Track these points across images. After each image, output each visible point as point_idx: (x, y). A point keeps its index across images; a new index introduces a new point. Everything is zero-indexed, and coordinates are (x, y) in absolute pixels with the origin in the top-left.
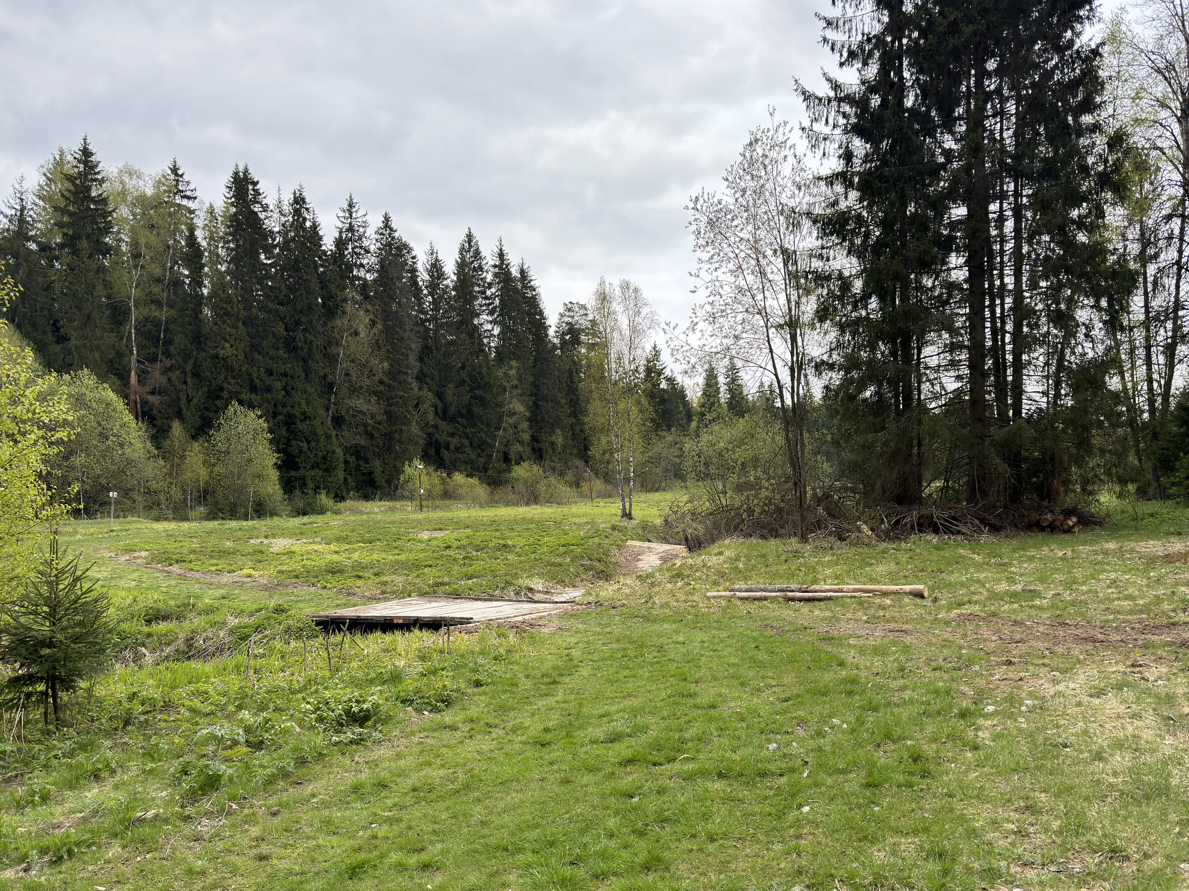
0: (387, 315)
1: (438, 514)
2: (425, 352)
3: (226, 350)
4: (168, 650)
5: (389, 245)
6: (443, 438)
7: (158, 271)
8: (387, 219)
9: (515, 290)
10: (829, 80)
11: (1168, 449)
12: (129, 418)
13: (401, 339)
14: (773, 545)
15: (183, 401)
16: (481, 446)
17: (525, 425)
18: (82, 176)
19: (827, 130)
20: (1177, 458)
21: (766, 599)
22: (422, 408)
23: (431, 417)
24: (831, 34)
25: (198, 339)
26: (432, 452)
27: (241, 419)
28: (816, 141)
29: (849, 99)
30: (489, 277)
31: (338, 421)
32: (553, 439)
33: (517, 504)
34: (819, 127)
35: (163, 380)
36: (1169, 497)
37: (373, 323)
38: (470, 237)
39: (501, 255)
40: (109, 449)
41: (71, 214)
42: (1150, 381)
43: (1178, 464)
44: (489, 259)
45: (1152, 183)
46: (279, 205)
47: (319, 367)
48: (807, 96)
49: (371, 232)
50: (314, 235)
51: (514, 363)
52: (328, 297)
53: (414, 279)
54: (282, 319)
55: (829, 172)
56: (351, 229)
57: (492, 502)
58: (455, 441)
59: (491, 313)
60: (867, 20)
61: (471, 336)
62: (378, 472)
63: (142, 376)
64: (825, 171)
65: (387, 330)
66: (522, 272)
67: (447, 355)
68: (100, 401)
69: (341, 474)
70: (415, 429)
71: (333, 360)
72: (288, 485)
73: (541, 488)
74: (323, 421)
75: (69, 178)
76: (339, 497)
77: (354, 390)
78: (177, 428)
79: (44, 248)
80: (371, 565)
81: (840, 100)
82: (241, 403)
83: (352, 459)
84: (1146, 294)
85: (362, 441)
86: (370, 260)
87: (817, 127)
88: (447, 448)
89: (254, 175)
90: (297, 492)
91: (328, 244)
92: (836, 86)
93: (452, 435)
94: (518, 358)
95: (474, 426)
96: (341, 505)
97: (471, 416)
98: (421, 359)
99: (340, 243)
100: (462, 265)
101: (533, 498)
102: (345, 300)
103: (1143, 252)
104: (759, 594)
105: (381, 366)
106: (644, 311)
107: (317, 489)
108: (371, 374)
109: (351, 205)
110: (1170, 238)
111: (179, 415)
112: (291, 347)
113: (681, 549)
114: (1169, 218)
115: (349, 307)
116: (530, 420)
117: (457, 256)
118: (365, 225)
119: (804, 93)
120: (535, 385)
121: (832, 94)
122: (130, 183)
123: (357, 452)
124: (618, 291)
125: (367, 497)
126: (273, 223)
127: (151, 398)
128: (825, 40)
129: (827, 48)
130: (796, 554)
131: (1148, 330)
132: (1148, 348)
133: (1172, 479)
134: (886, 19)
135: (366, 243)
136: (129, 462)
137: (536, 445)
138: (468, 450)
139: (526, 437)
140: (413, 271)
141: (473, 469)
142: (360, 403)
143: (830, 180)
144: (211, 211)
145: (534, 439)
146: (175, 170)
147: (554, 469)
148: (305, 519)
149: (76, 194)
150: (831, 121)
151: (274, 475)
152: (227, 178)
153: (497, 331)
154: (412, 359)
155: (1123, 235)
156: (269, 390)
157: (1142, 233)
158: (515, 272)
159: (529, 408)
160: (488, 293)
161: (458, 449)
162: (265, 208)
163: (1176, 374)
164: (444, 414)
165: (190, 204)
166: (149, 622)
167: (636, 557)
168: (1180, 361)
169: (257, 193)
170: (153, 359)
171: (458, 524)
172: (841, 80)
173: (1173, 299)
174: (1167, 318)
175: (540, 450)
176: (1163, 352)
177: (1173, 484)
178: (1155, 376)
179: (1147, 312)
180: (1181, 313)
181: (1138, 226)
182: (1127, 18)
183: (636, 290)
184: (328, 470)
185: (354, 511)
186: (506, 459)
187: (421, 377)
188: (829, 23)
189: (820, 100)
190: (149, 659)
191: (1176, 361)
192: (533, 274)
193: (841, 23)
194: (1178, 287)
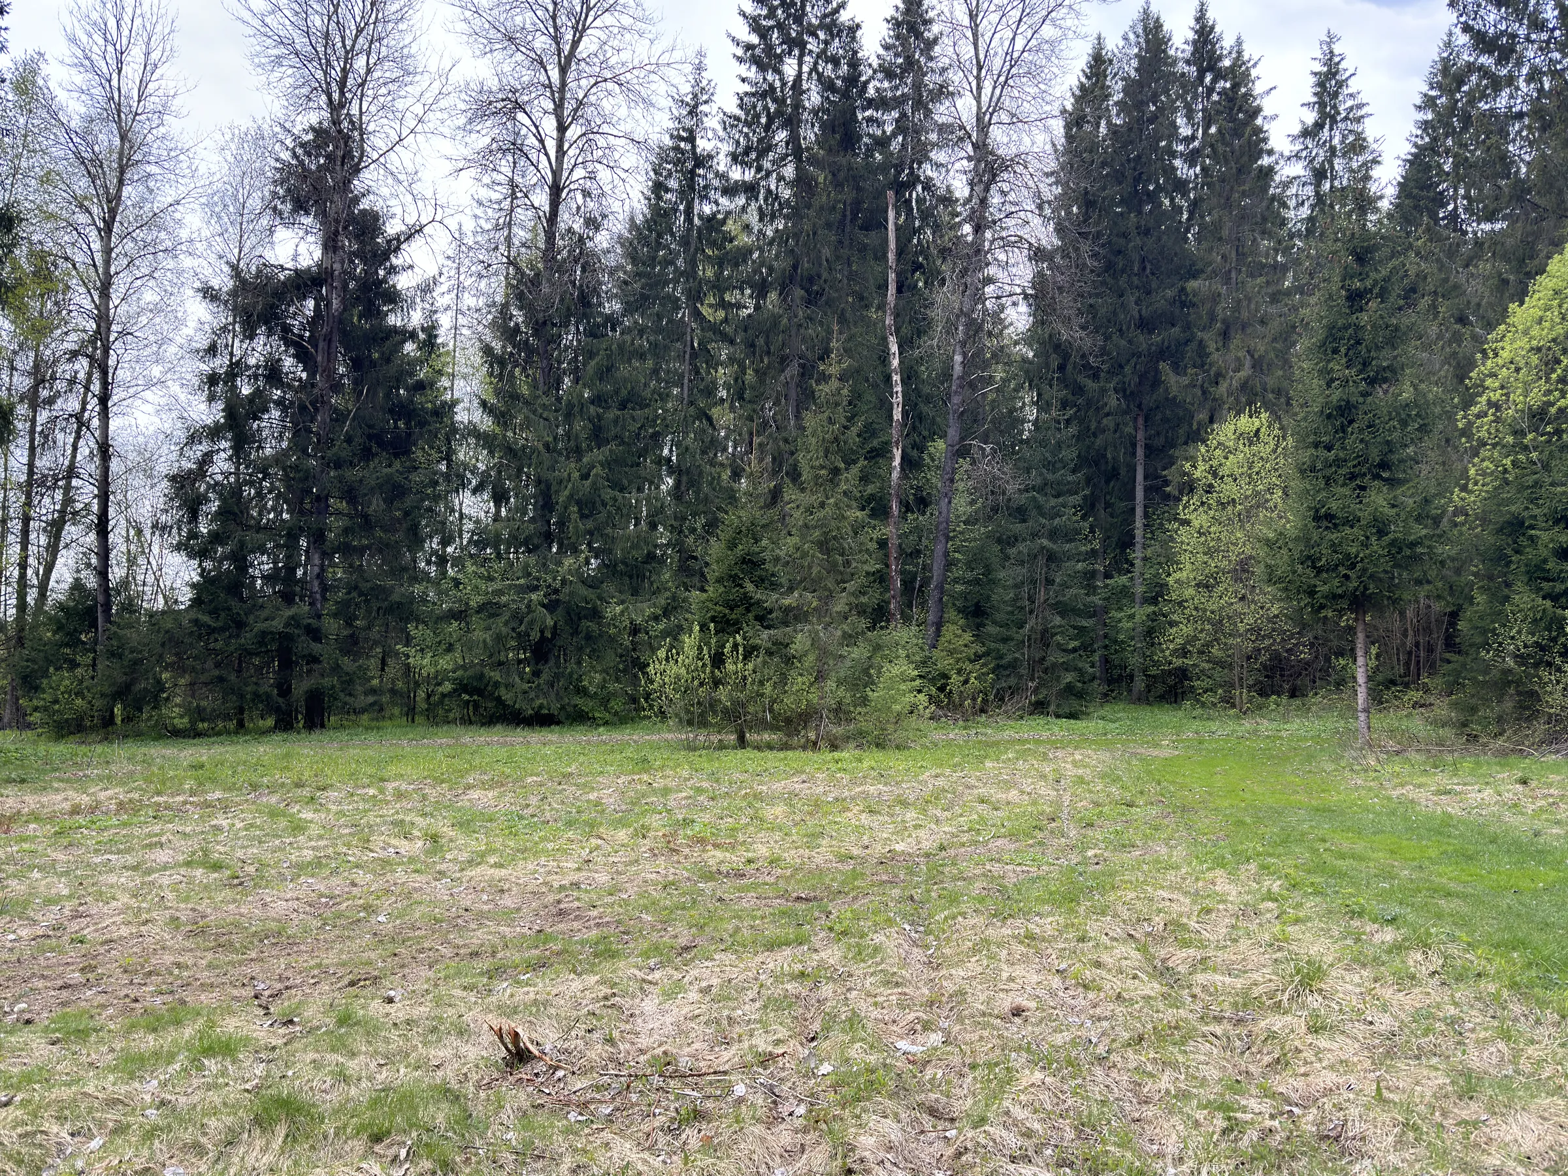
11: (34, 661)
20: (46, 674)
36: (29, 726)
42: (23, 566)
43: (45, 681)
45: (56, 303)
84: (32, 449)
103: (35, 388)
110: (72, 382)
114: (74, 355)
131: (29, 496)
132: (26, 520)
133: (35, 702)
155: (11, 362)
157: (36, 366)
163: (60, 561)
168: (67, 546)
173: (67, 463)
174: (55, 486)
176: (45, 530)
177: (36, 709)
178: (32, 561)
179: (31, 473)
180: (74, 482)
181: (32, 354)
182: (45, 69)
191: (62, 544)
194: (75, 448)
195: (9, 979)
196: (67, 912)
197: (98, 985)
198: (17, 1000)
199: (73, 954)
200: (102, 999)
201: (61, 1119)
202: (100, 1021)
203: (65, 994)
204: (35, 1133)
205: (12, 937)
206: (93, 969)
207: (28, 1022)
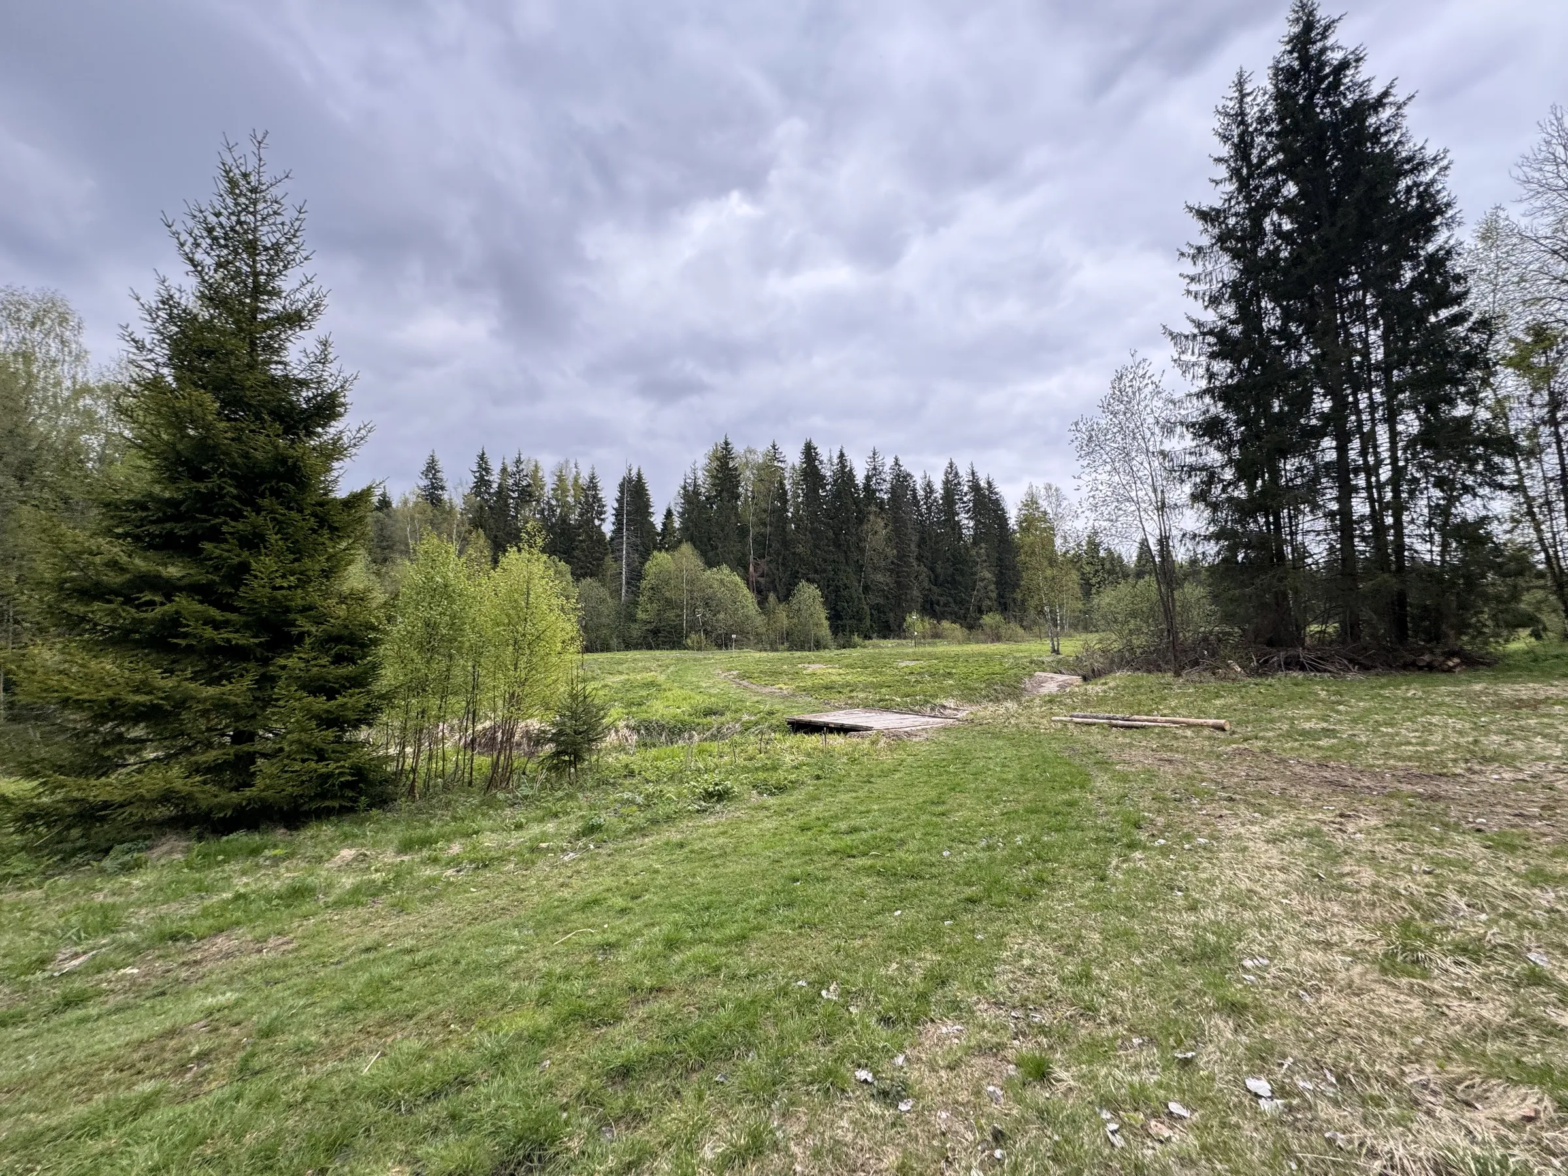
0: (896, 520)
1: (929, 649)
2: (921, 543)
3: (800, 549)
4: (708, 734)
5: (898, 475)
6: (935, 598)
7: (764, 505)
8: (897, 459)
9: (984, 496)
10: (1193, 321)
12: (746, 591)
13: (905, 535)
14: (1152, 679)
15: (777, 580)
16: (961, 603)
17: (992, 587)
18: (725, 457)
19: (1194, 359)
21: (1094, 724)
22: (920, 578)
23: (926, 584)
24: (1194, 287)
25: (785, 544)
26: (928, 606)
27: (806, 589)
28: (1185, 367)
29: (1211, 332)
30: (966, 489)
31: (866, 589)
32: (1015, 595)
33: (985, 642)
34: (1186, 357)
35: (766, 568)
37: (886, 525)
38: (951, 465)
39: (973, 474)
40: (737, 609)
41: (719, 479)
44: (965, 477)
46: (830, 460)
47: (855, 555)
48: (1174, 337)
49: (887, 469)
50: (851, 476)
51: (983, 545)
52: (860, 512)
53: (915, 496)
54: (832, 528)
55: (1197, 390)
56: (875, 469)
57: (967, 641)
58: (943, 600)
59: (967, 512)
60: (1225, 270)
61: (953, 529)
62: (892, 620)
63: (756, 566)
64: (1194, 390)
65: (896, 530)
66: (989, 483)
67: (937, 543)
68: (731, 582)
69: (868, 622)
70: (916, 593)
71: (862, 550)
72: (836, 629)
73: (1002, 631)
74: (857, 589)
75: (718, 459)
76: (867, 637)
77: (876, 569)
78: (772, 597)
79: (708, 498)
80: (848, 685)
81: (1204, 334)
82: (808, 580)
83: (874, 612)
85: (881, 601)
86: (886, 486)
87: (1184, 357)
88: (938, 604)
89: (815, 444)
90: (840, 634)
91: (860, 479)
92: (1199, 325)
93: (942, 595)
94: (986, 542)
95: (957, 589)
96: (867, 642)
97: (954, 582)
98: (919, 546)
99: (868, 478)
100: (947, 482)
101: (997, 638)
102: (869, 513)
104: (1090, 720)
105: (892, 552)
106: (1064, 504)
107: (852, 632)
108: (886, 558)
109: (874, 454)
111: (775, 590)
112: (838, 546)
113: (1077, 679)
115: (872, 517)
116: (996, 583)
117: (943, 478)
118: (883, 465)
119: (1171, 334)
120: (1000, 560)
121: (1196, 331)
122: (750, 457)
123: (878, 608)
124: (1043, 492)
125: (885, 637)
126: (827, 472)
127: (761, 579)
128: (1189, 292)
129: (1191, 298)
130: (1169, 686)
134: (1240, 266)
135: (884, 476)
136: (748, 617)
137: (1002, 601)
138: (953, 605)
139: (994, 595)
140: (914, 490)
141: (956, 618)
142: (879, 577)
143: (1200, 395)
144: (793, 468)
145: (1000, 596)
146: (774, 447)
147: (1015, 617)
148: (843, 651)
149: (721, 467)
150: (1196, 351)
151: (826, 623)
152: (802, 447)
153: (972, 524)
154: (913, 547)
156: (825, 571)
158: (983, 484)
159: (995, 575)
160: (965, 499)
161: (945, 605)
162: (821, 462)
164: (935, 582)
165: (782, 465)
166: (706, 715)
167: (1040, 684)
169: (817, 454)
170: (762, 556)
171: (931, 656)
172: (1202, 319)
175: (1005, 604)
183: (1057, 490)
184: (860, 620)
185: (874, 646)
186: (981, 612)
187: (919, 558)
188: (1192, 279)
189: (1187, 337)
190: (696, 738)
192: (996, 484)
193: (1202, 277)
195: (1479, 802)
196: (1550, 767)
197: (1549, 820)
198: (1479, 816)
199: (1541, 796)
200: (1546, 830)
201: (1461, 893)
202: (1534, 843)
203: (1517, 820)
204: (1437, 895)
205: (1496, 777)
206: (1553, 808)
207: (1479, 830)
